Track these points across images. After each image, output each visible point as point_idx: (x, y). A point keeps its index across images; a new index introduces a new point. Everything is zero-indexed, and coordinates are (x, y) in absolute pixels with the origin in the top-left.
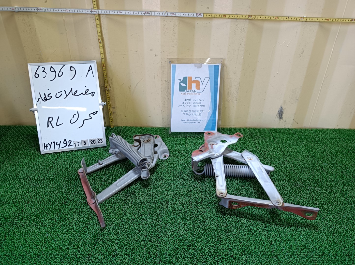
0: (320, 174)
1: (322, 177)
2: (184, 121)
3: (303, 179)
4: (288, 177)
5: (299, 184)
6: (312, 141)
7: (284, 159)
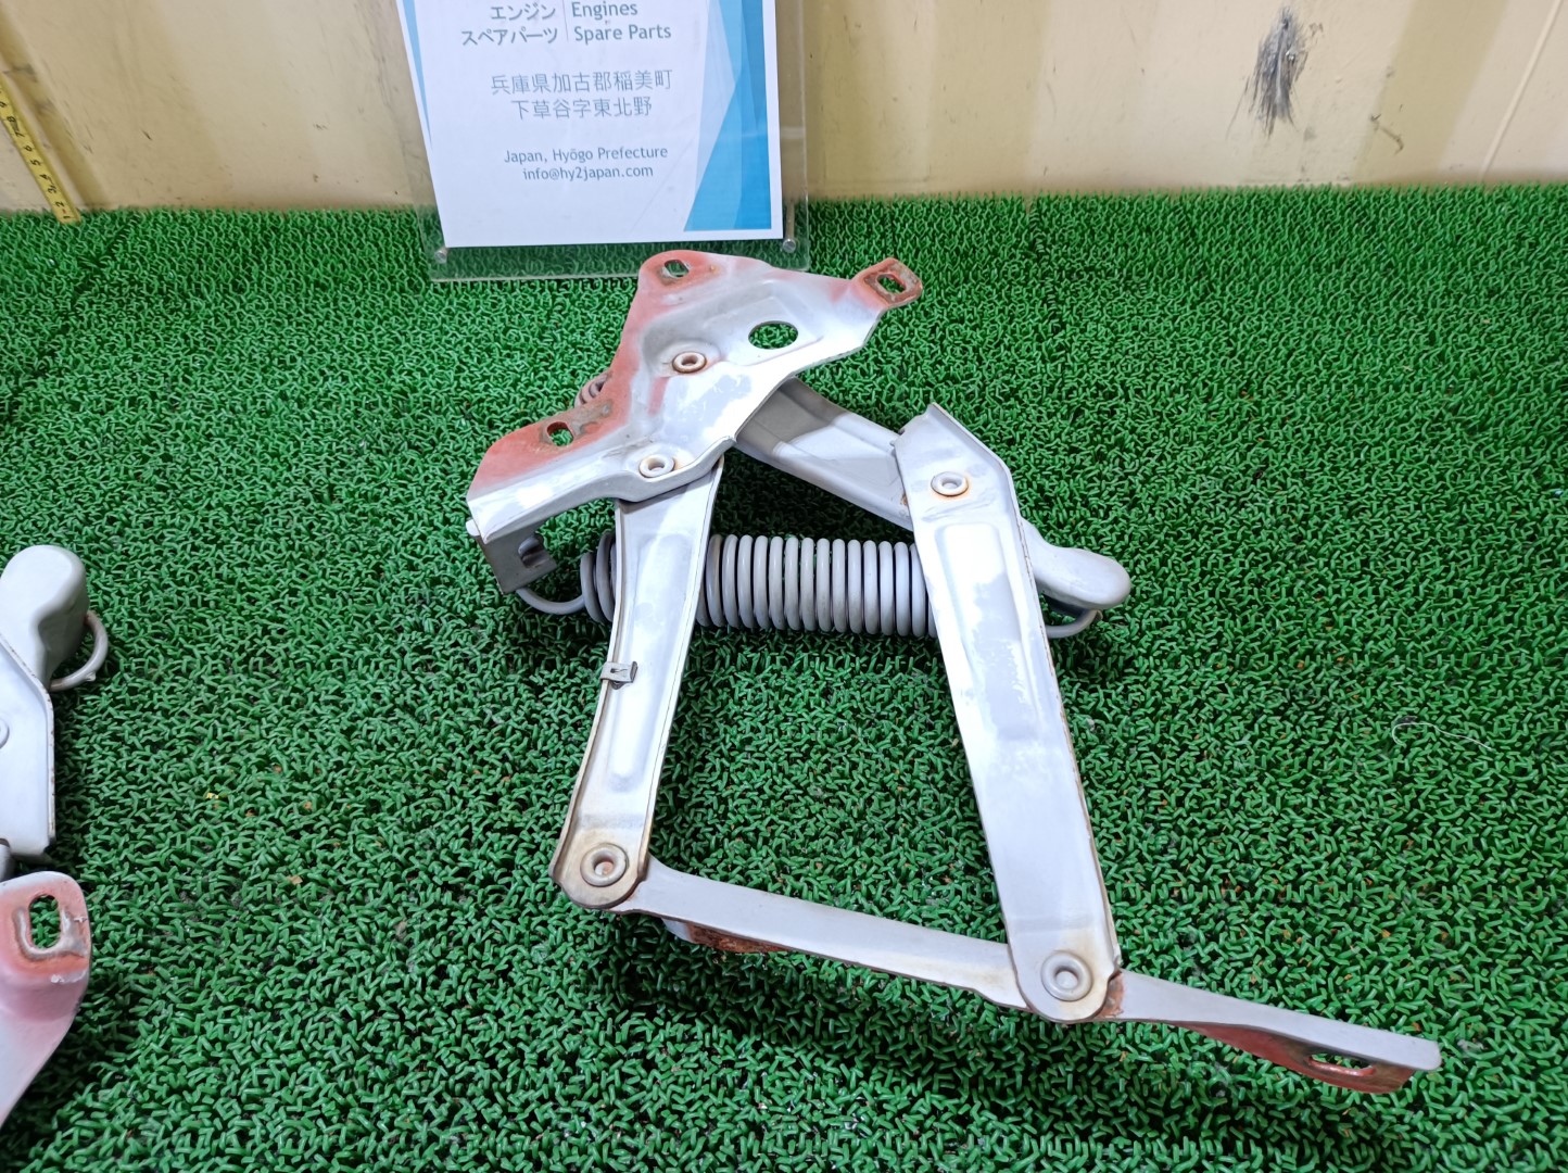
0: (1510, 589)
1: (1521, 624)
2: (530, 166)
3: (1366, 639)
4: (1245, 620)
5: (1324, 692)
6: (1491, 293)
7: (1243, 457)
